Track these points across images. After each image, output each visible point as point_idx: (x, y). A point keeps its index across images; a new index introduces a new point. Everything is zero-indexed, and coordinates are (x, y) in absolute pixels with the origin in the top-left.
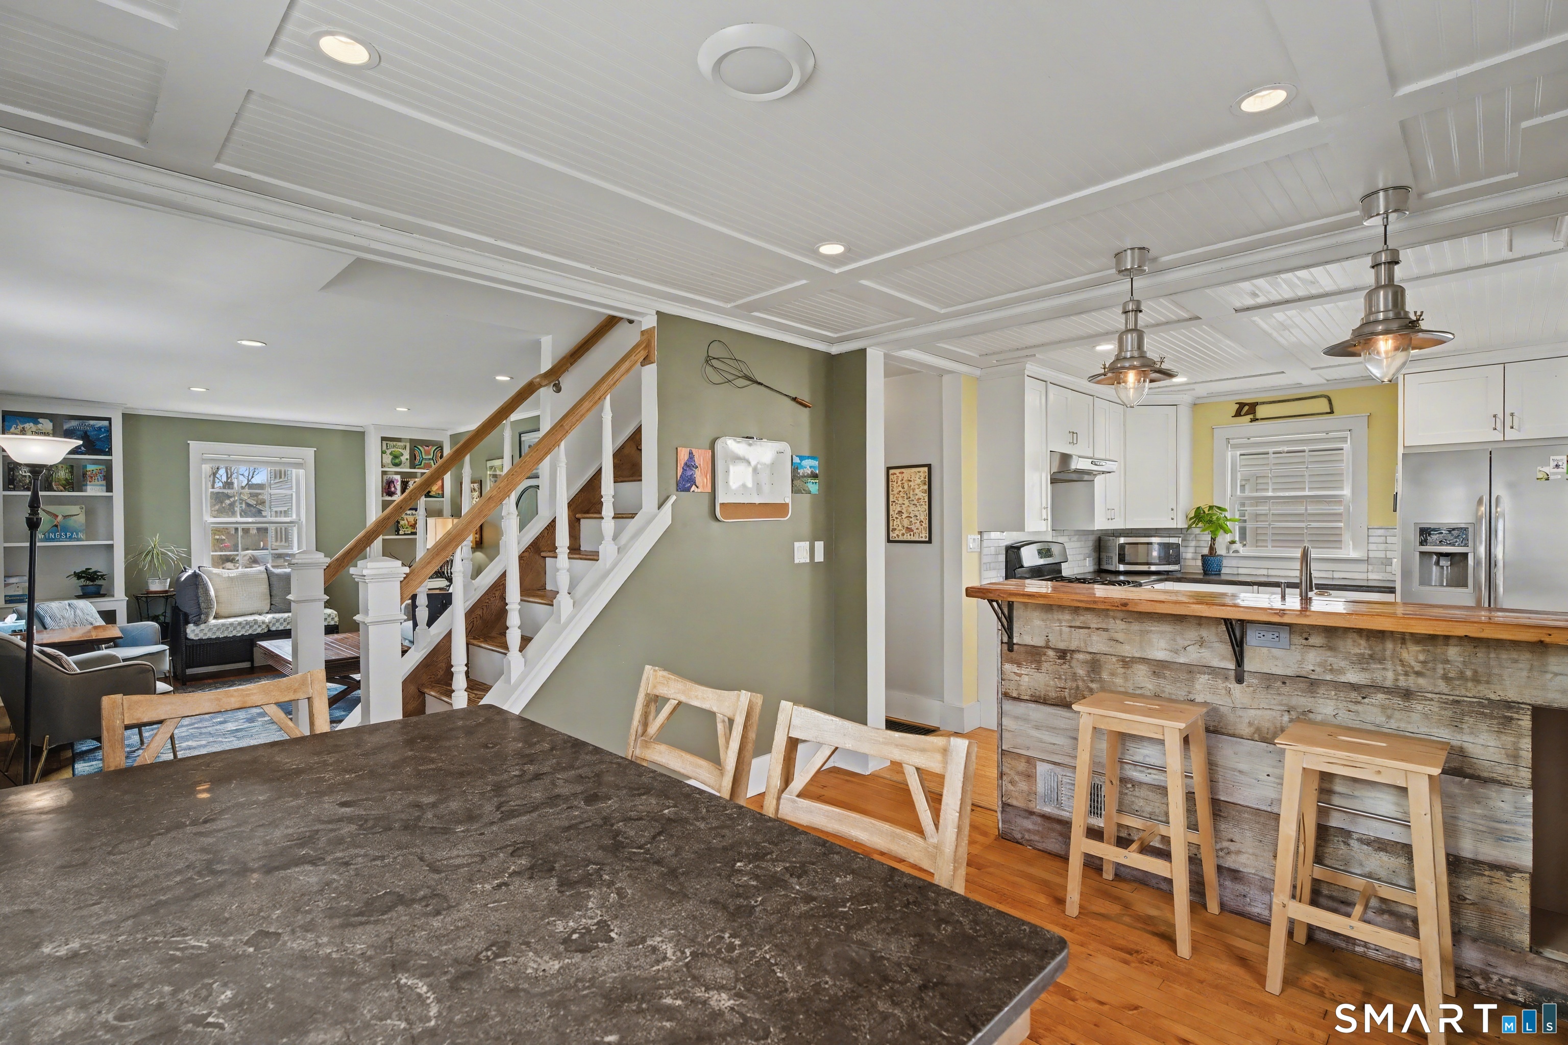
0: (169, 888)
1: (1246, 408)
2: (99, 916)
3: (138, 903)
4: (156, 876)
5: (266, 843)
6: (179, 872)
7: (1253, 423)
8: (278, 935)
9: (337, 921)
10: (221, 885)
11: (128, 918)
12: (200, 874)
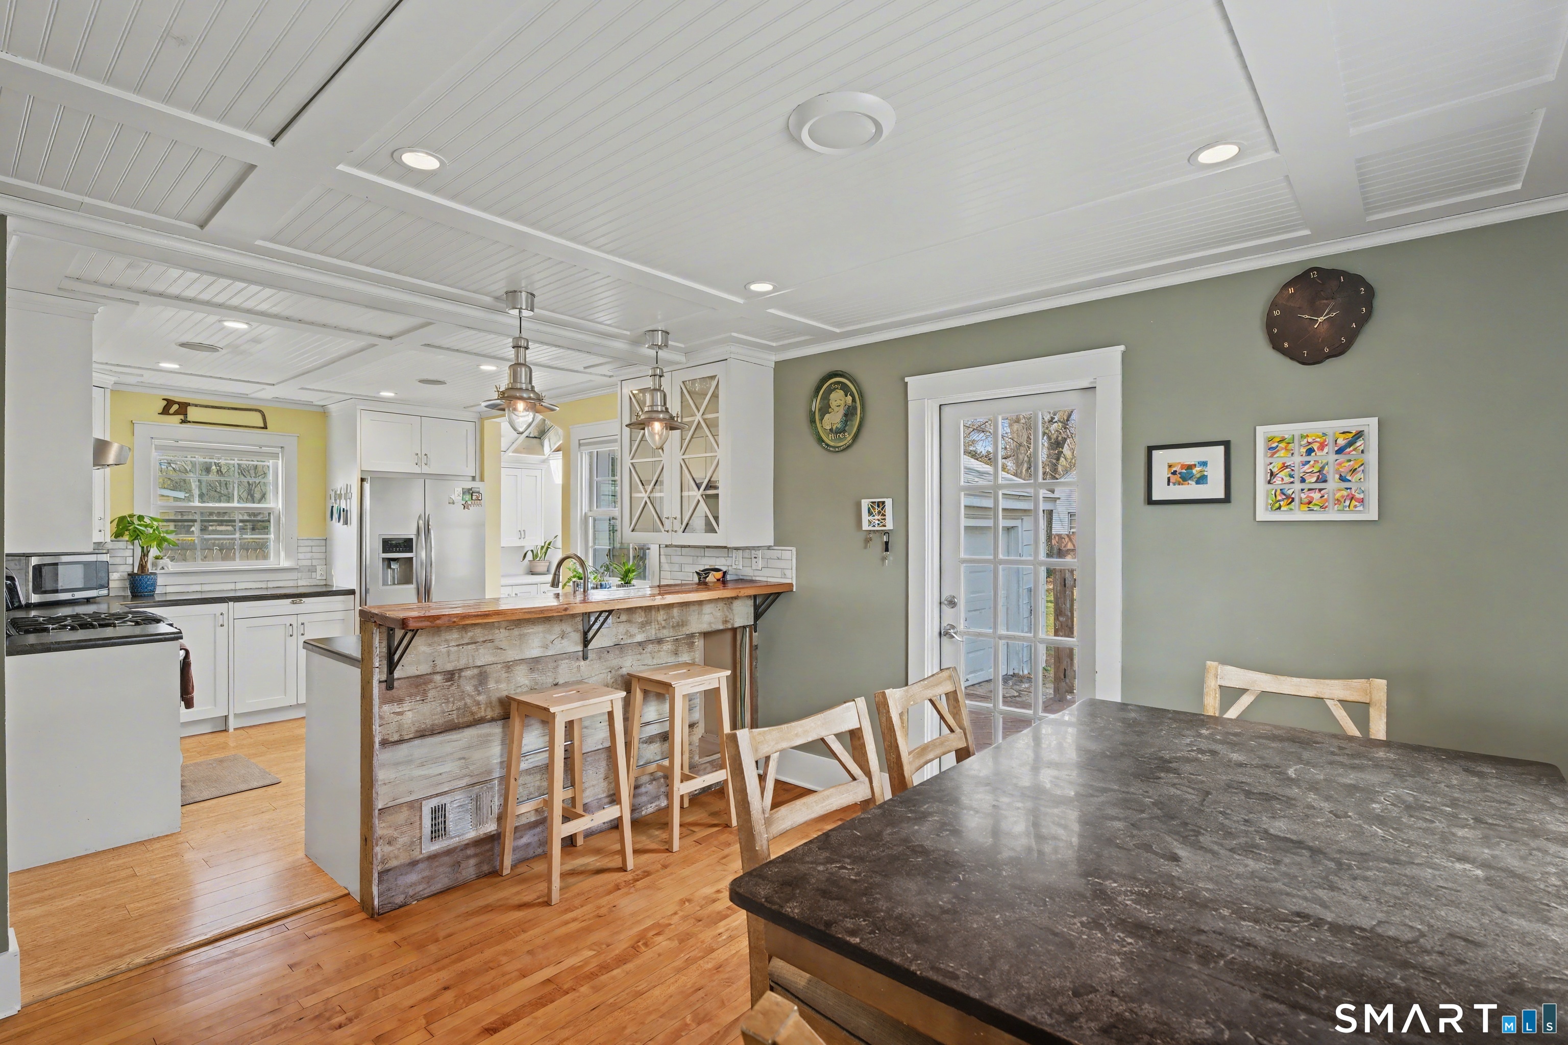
0: (1379, 870)
1: (176, 407)
2: (1440, 876)
3: (1408, 871)
4: (1385, 884)
5: (1277, 862)
6: (1366, 879)
7: (184, 425)
8: (1331, 812)
9: (1293, 802)
10: (1340, 851)
11: (1417, 864)
12: (1350, 867)
